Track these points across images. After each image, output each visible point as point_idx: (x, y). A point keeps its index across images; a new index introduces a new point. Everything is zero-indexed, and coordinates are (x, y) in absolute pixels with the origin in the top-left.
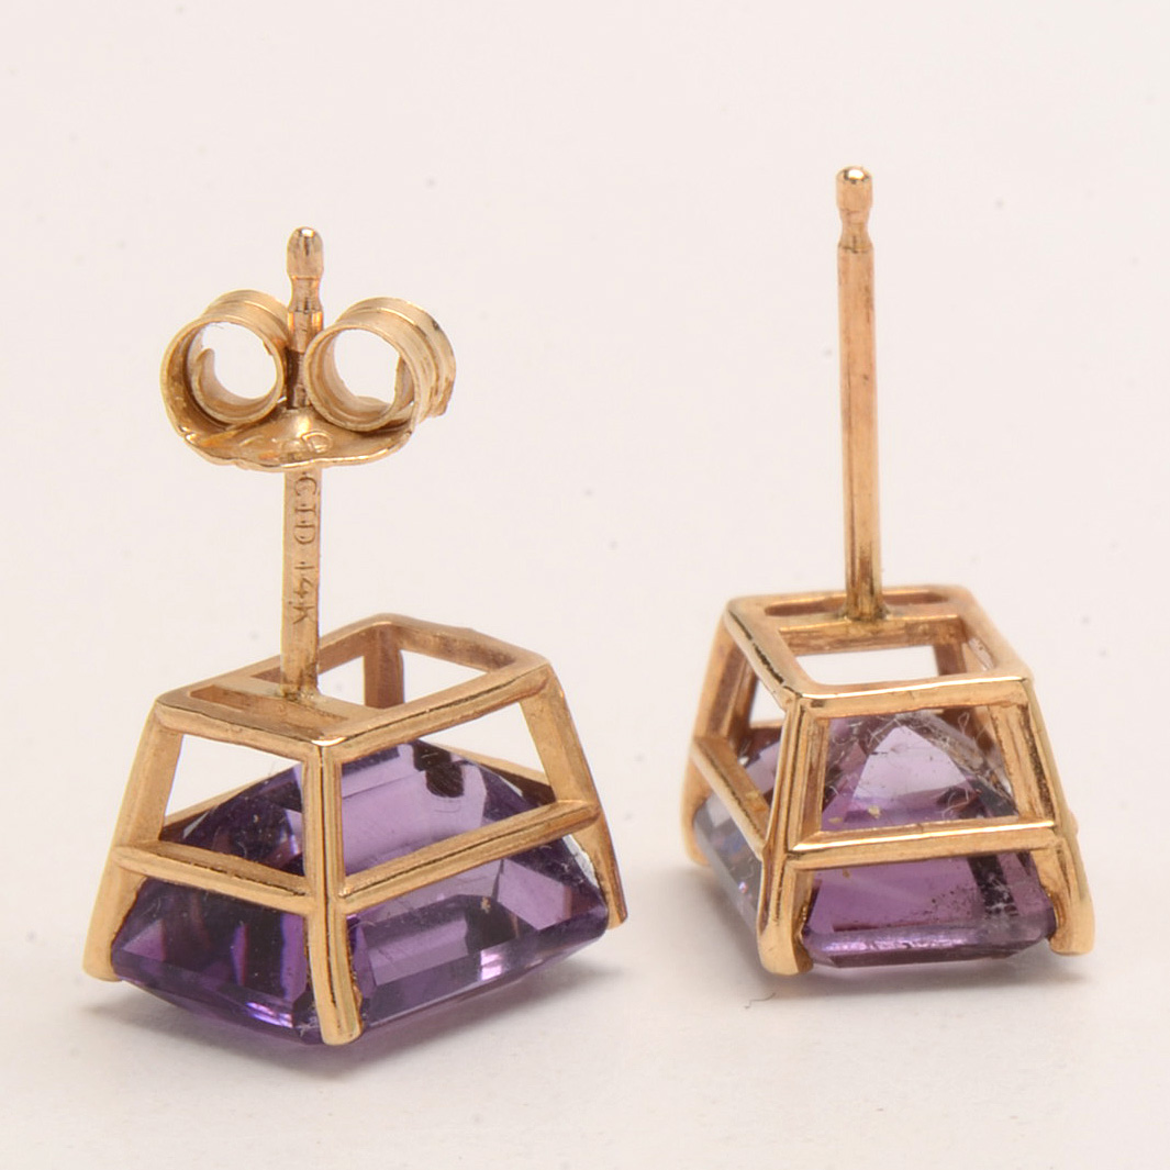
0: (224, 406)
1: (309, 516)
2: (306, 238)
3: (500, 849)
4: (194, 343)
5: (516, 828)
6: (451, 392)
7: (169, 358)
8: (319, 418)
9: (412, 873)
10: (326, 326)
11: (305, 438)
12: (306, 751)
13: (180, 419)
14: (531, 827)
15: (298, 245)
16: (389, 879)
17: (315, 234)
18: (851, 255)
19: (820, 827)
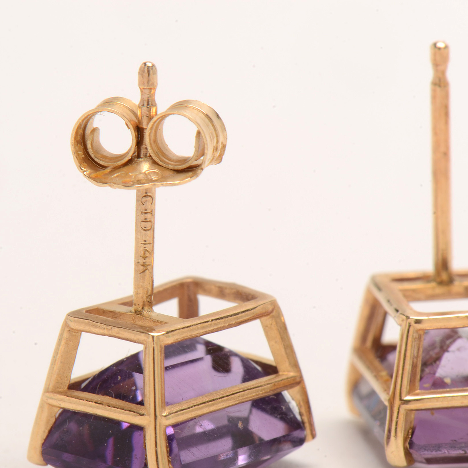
0: (105, 157)
1: (149, 216)
2: (148, 67)
3: (249, 396)
4: (89, 124)
5: (257, 386)
6: (224, 151)
7: (75, 130)
8: (155, 163)
9: (202, 405)
10: (158, 113)
11: (147, 172)
12: (145, 338)
13: (80, 163)
14: (265, 385)
15: (144, 71)
16: (189, 408)
17: (153, 65)
18: (438, 89)
19: (419, 388)
